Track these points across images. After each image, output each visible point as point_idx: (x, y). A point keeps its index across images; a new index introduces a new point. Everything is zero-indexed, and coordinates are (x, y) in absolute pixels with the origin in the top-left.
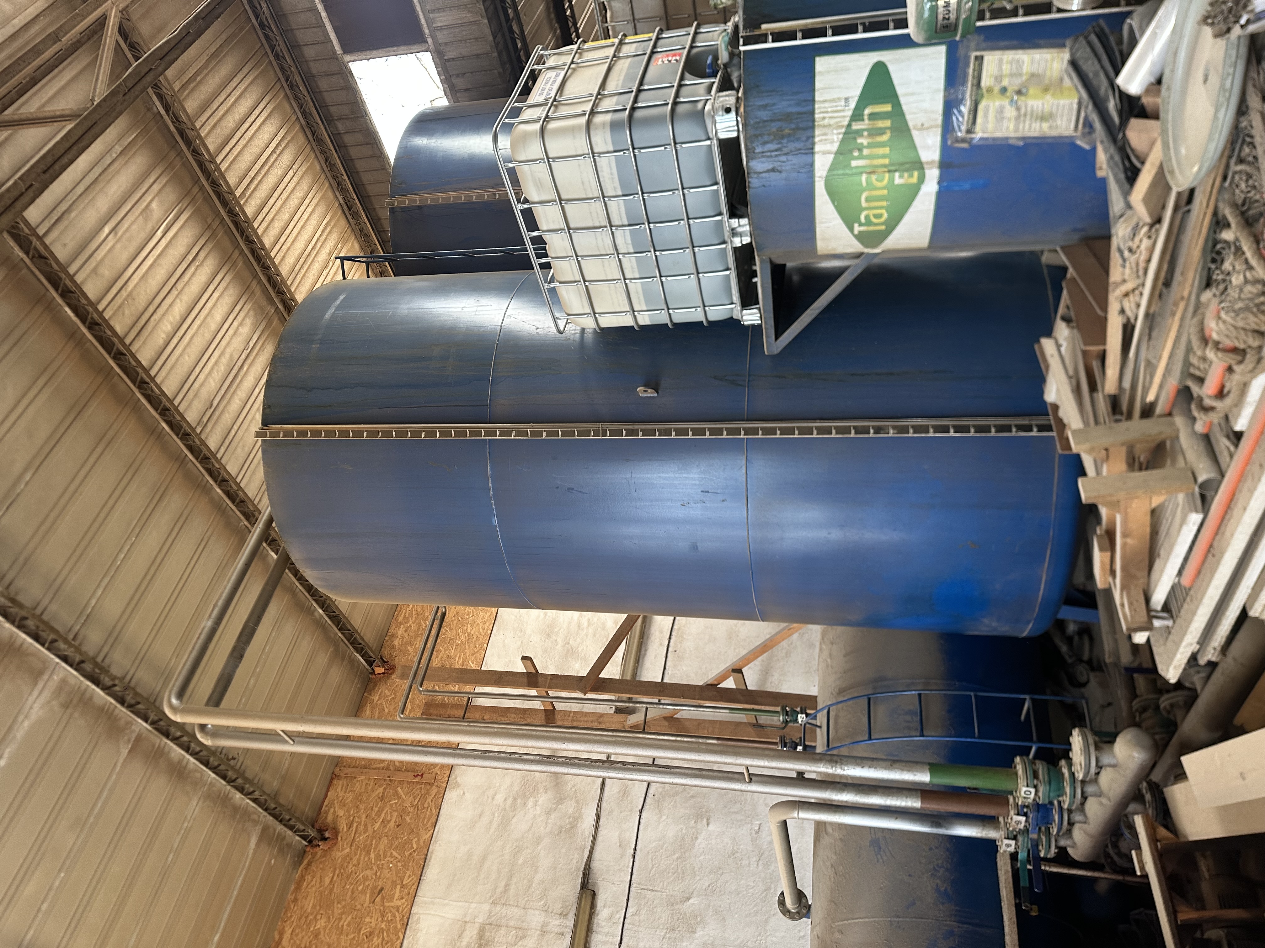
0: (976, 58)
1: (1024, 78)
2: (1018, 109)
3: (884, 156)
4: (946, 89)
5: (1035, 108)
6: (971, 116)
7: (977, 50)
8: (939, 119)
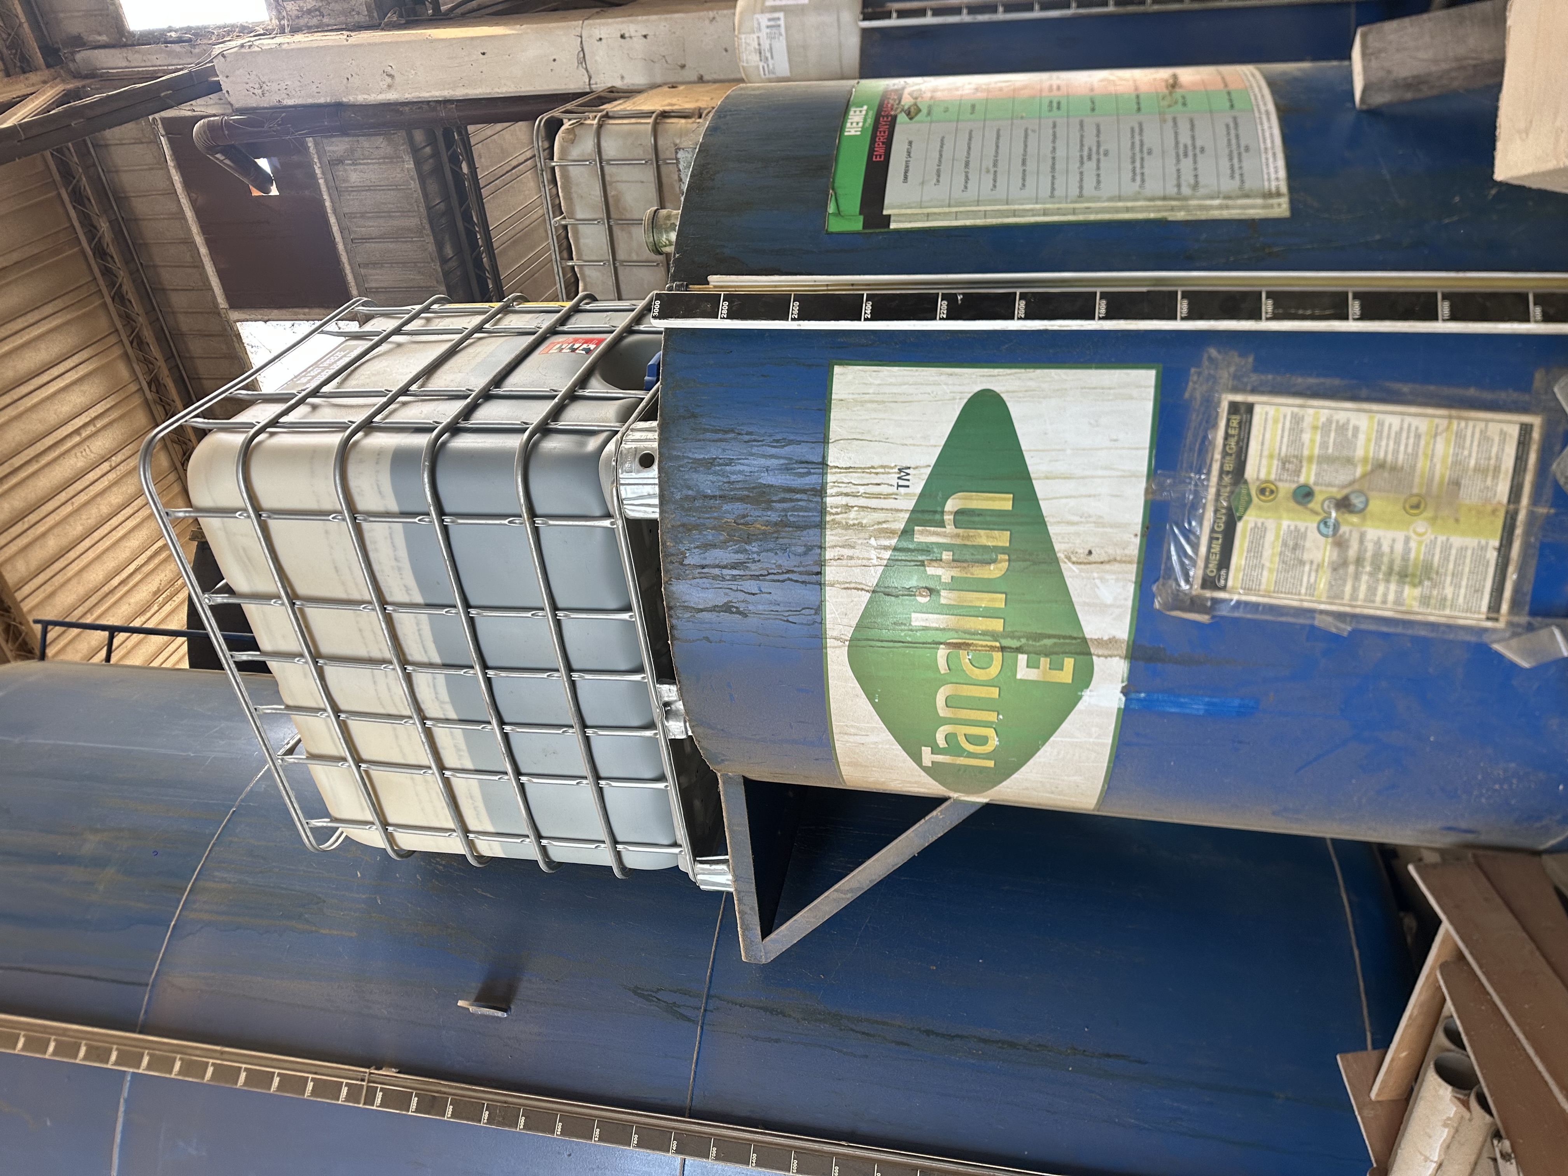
0: (1234, 408)
1: (1359, 471)
2: (1341, 544)
3: (990, 614)
4: (1151, 475)
5: (1386, 548)
6: (1216, 548)
7: (1235, 390)
8: (1133, 546)
